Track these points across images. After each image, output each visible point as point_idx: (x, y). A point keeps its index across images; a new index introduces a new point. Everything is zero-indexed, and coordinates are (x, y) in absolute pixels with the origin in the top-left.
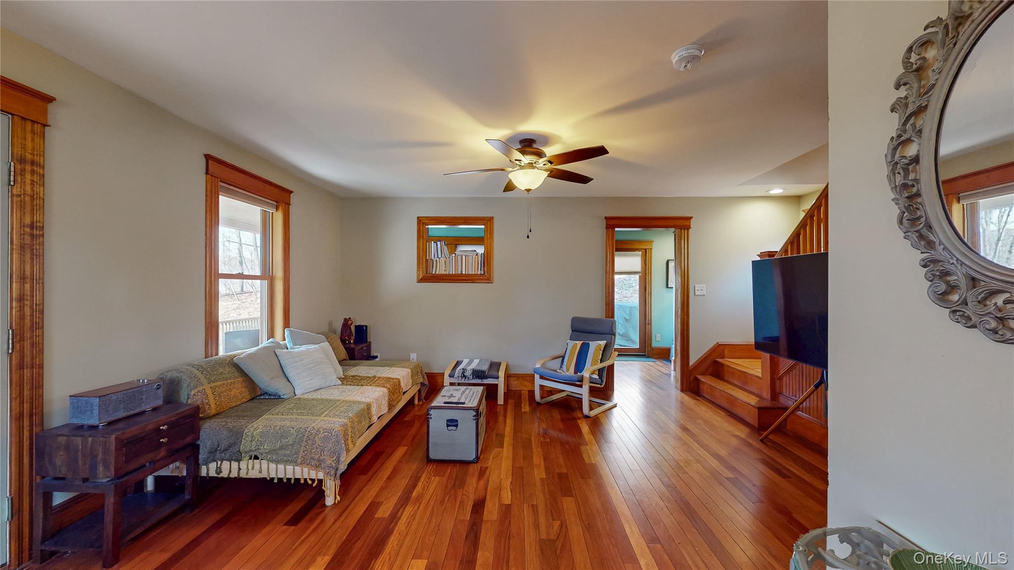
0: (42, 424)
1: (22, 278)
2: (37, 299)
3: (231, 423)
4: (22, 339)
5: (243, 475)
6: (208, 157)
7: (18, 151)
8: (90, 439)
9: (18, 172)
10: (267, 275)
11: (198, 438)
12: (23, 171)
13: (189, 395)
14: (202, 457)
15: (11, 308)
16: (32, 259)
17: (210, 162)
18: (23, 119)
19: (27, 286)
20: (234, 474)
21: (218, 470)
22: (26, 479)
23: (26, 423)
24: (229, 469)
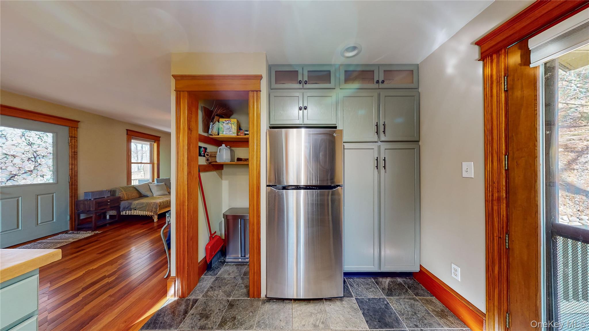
0: (77, 199)
1: (72, 164)
2: (76, 169)
3: (129, 201)
4: (72, 179)
5: (132, 214)
6: (127, 130)
7: (71, 135)
8: (89, 202)
9: (71, 140)
10: (152, 162)
11: (120, 205)
12: (72, 139)
13: (118, 194)
14: (121, 209)
15: (69, 171)
16: (74, 160)
17: (128, 131)
18: (72, 127)
19: (73, 166)
20: (130, 214)
21: (126, 213)
22: (73, 211)
23: (73, 198)
24: (128, 213)
